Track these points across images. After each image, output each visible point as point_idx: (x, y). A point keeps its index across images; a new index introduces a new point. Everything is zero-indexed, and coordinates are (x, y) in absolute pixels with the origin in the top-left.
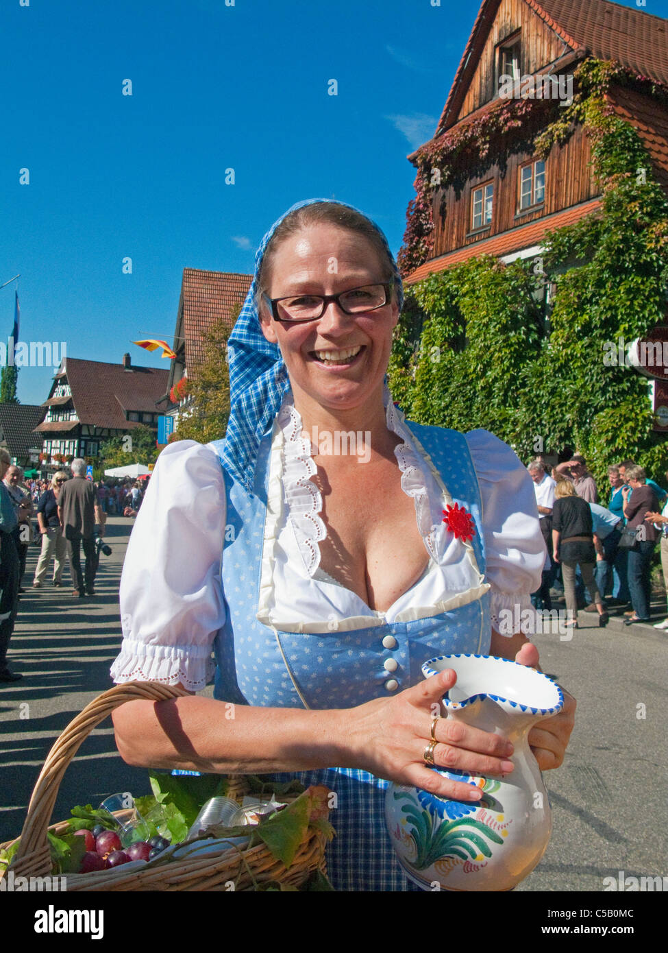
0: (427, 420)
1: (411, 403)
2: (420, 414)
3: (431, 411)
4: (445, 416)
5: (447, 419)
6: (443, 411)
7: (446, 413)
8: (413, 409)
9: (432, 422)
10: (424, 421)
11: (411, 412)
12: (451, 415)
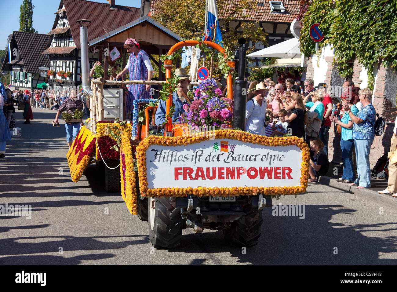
0: (343, 40)
1: (330, 25)
2: (337, 34)
3: (348, 31)
4: (362, 35)
5: (364, 38)
6: (361, 30)
7: (363, 32)
8: (331, 30)
9: (349, 42)
10: (341, 41)
11: (329, 33)
12: (368, 34)
